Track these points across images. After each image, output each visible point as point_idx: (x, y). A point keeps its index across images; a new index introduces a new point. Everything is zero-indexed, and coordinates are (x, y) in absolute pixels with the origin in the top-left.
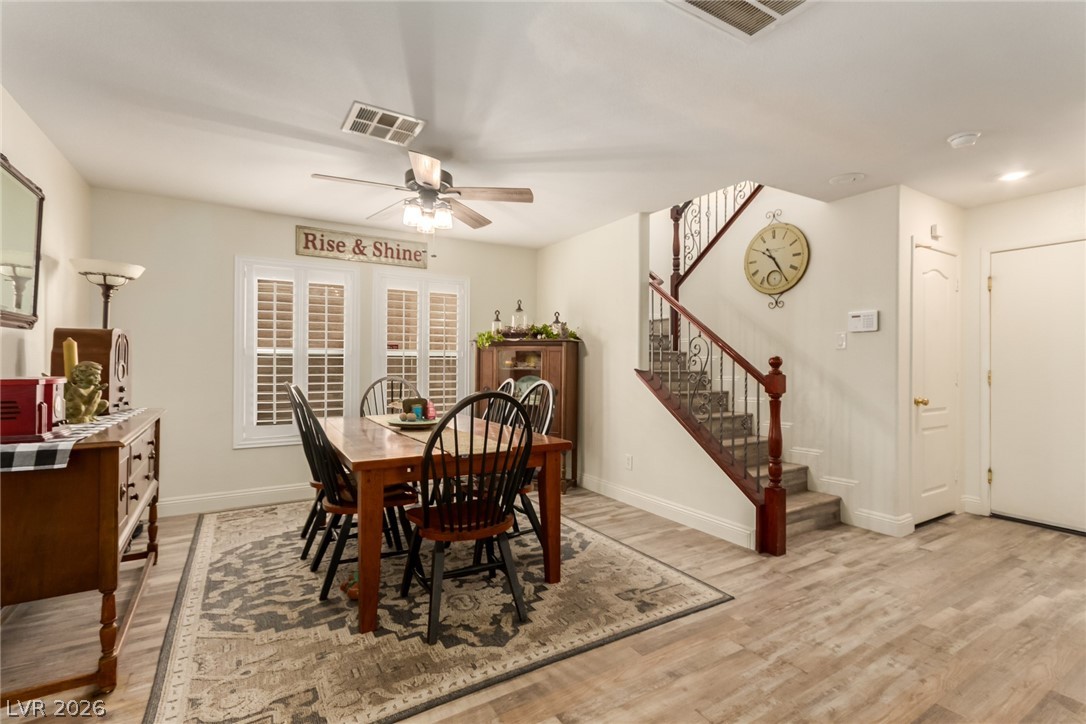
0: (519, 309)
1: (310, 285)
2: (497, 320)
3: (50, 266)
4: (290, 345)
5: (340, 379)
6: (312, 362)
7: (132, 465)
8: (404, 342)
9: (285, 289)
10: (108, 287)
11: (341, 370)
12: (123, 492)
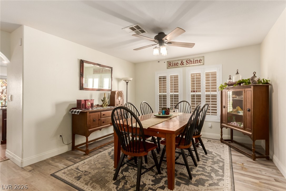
0: (237, 73)
1: (170, 76)
2: (230, 79)
3: (119, 80)
4: (166, 92)
5: (178, 101)
6: (171, 96)
7: (102, 116)
8: (195, 90)
9: (164, 78)
10: (127, 83)
11: (178, 99)
12: (94, 121)
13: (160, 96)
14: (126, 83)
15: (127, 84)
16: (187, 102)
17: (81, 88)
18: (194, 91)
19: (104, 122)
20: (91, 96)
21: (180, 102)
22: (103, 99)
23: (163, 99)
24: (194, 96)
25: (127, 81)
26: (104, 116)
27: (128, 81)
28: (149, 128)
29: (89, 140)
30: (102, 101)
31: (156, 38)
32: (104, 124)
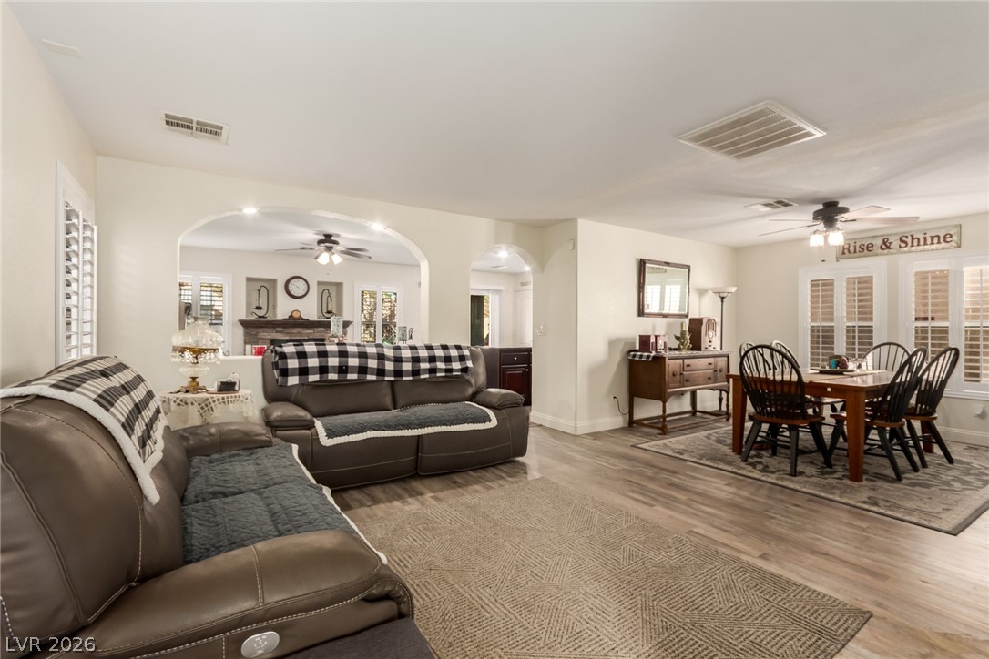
1: (848, 279)
3: (702, 292)
4: (832, 320)
5: (871, 344)
6: (848, 331)
7: (686, 368)
8: (930, 316)
9: (828, 284)
10: (723, 298)
11: (871, 338)
12: (674, 375)
13: (813, 329)
14: (720, 299)
15: (722, 301)
16: (898, 345)
17: (641, 313)
18: (926, 319)
19: (688, 380)
20: (654, 328)
21: (879, 346)
22: (679, 335)
23: (823, 337)
24: (924, 330)
25: (722, 295)
26: (689, 368)
27: (725, 295)
28: (811, 382)
29: (668, 412)
30: (678, 338)
31: (817, 215)
32: (688, 383)
